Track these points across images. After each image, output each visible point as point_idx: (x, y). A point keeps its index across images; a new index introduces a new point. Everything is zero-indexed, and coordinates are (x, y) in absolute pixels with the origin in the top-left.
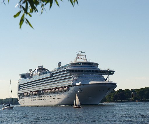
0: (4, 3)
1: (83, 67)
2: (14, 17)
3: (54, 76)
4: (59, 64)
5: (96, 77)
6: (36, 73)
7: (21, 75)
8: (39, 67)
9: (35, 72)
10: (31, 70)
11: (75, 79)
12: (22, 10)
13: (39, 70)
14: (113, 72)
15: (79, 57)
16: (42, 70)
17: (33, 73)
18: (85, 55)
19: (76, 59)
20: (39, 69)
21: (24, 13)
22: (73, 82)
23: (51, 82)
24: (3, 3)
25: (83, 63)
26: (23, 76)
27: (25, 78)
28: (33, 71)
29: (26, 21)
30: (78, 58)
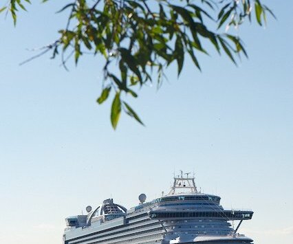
0: (65, 67)
1: (186, 206)
2: (97, 104)
3: (131, 224)
4: (142, 197)
5: (213, 226)
6: (100, 215)
7: (69, 219)
8: (105, 201)
9: (96, 213)
10: (89, 209)
11: (168, 230)
12: (112, 83)
13: (105, 209)
14: (251, 213)
15: (180, 184)
16: (111, 209)
17: (93, 215)
18: (193, 180)
19: (174, 188)
20: (105, 206)
21: (118, 90)
22: (164, 237)
23: (125, 236)
24: (63, 67)
25: (187, 198)
26: (73, 222)
27: (78, 226)
28: (93, 210)
29: (127, 110)
30: (177, 186)
